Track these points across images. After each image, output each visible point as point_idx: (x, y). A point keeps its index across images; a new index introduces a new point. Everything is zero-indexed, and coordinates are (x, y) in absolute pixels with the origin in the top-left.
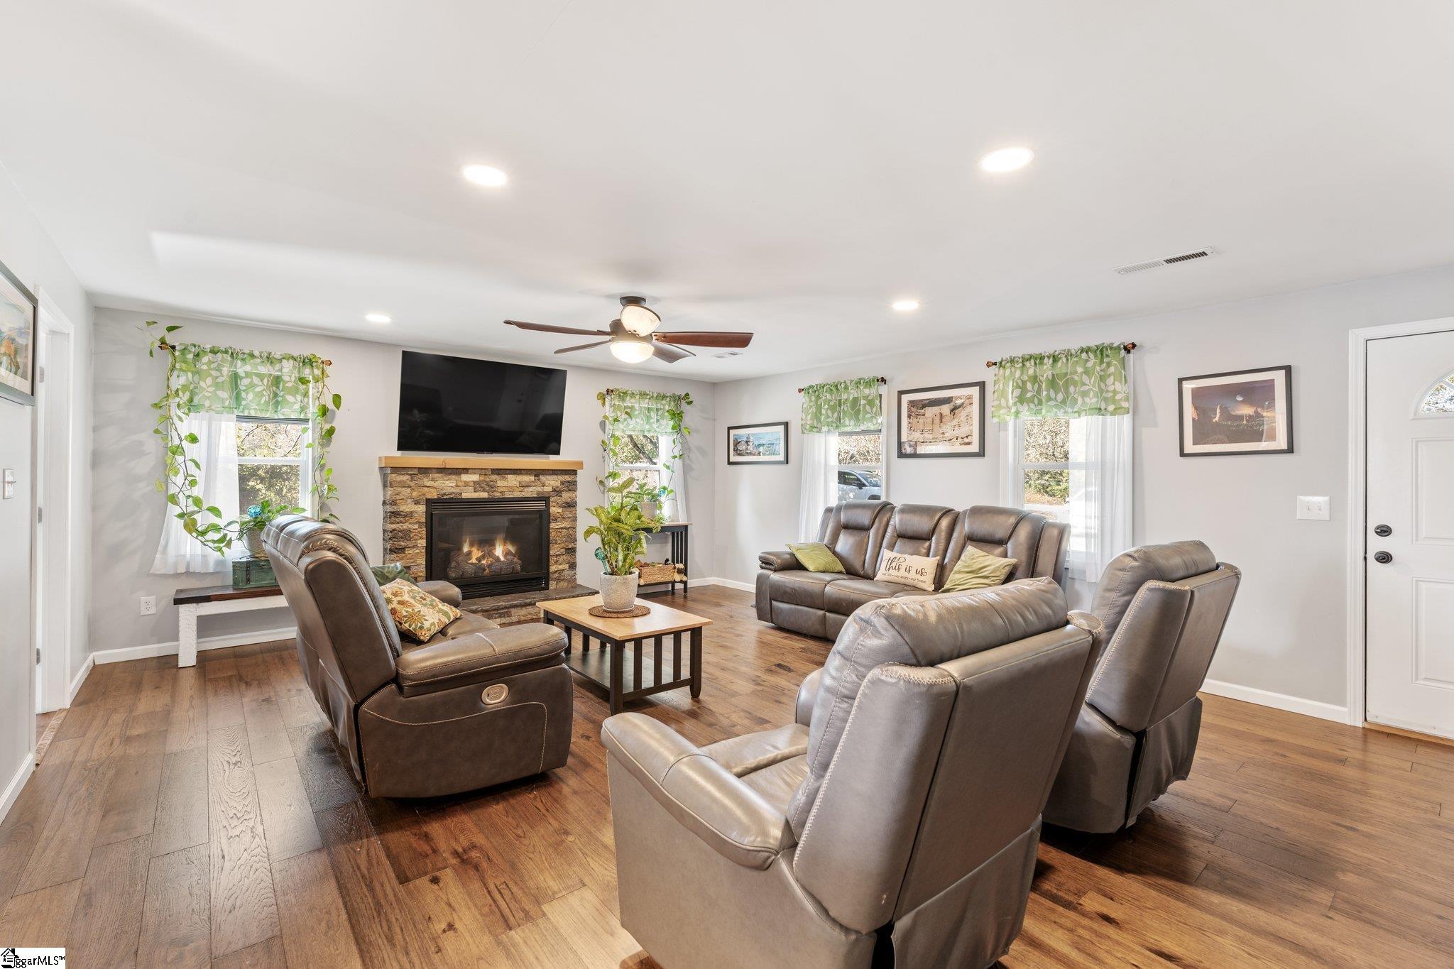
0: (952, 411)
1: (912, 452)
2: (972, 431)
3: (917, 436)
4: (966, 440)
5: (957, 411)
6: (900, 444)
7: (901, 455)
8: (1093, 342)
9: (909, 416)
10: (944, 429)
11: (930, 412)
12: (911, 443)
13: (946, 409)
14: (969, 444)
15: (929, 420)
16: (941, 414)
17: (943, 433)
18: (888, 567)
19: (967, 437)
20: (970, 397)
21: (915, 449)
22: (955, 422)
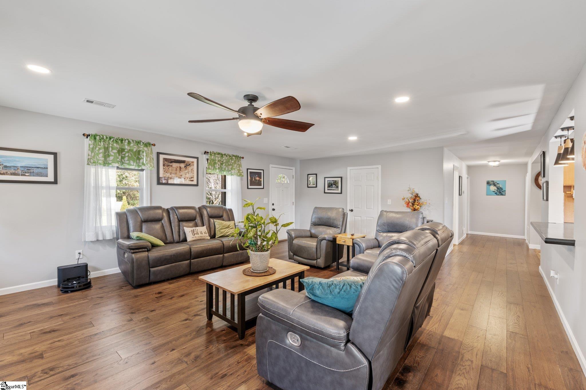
0: (185, 167)
1: (166, 182)
2: (194, 176)
3: (168, 175)
4: (191, 179)
5: (187, 167)
6: (159, 178)
7: (159, 183)
8: (235, 154)
9: (164, 165)
10: (181, 173)
11: (175, 165)
12: (166, 178)
13: (182, 165)
14: (192, 181)
15: (175, 169)
16: (180, 167)
17: (181, 175)
18: (193, 234)
19: (192, 178)
20: (193, 162)
21: (168, 181)
22: (186, 171)
